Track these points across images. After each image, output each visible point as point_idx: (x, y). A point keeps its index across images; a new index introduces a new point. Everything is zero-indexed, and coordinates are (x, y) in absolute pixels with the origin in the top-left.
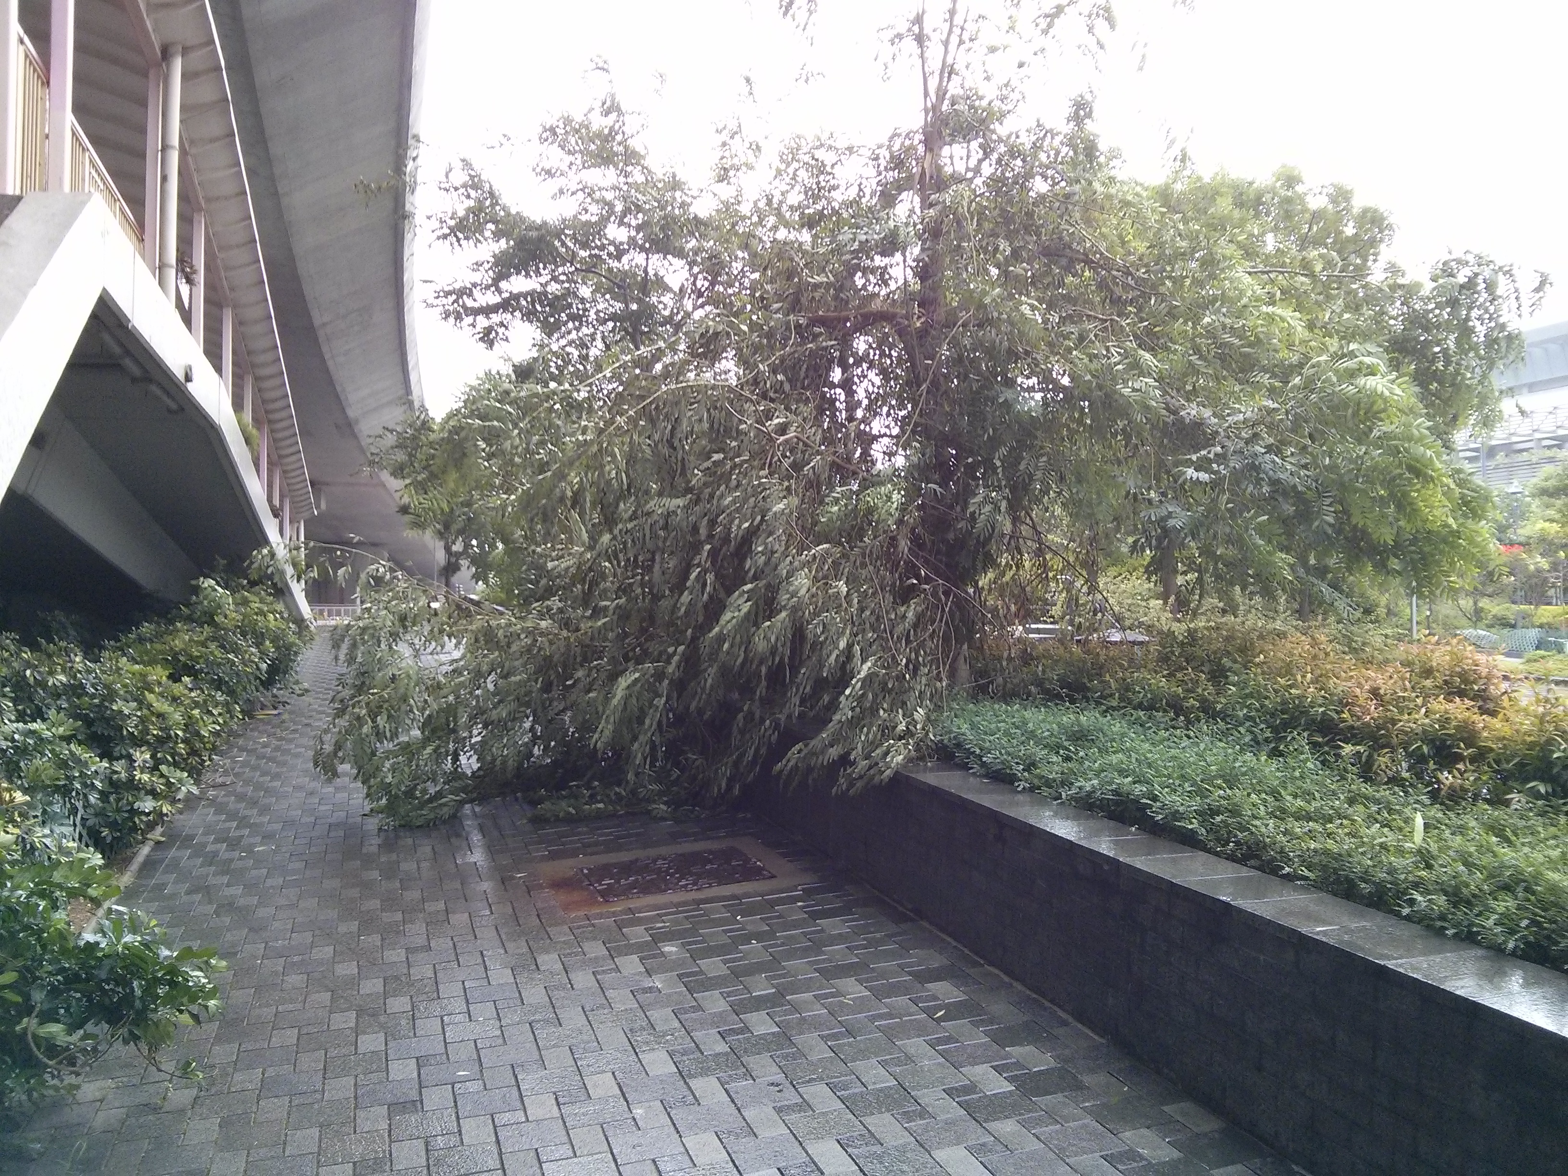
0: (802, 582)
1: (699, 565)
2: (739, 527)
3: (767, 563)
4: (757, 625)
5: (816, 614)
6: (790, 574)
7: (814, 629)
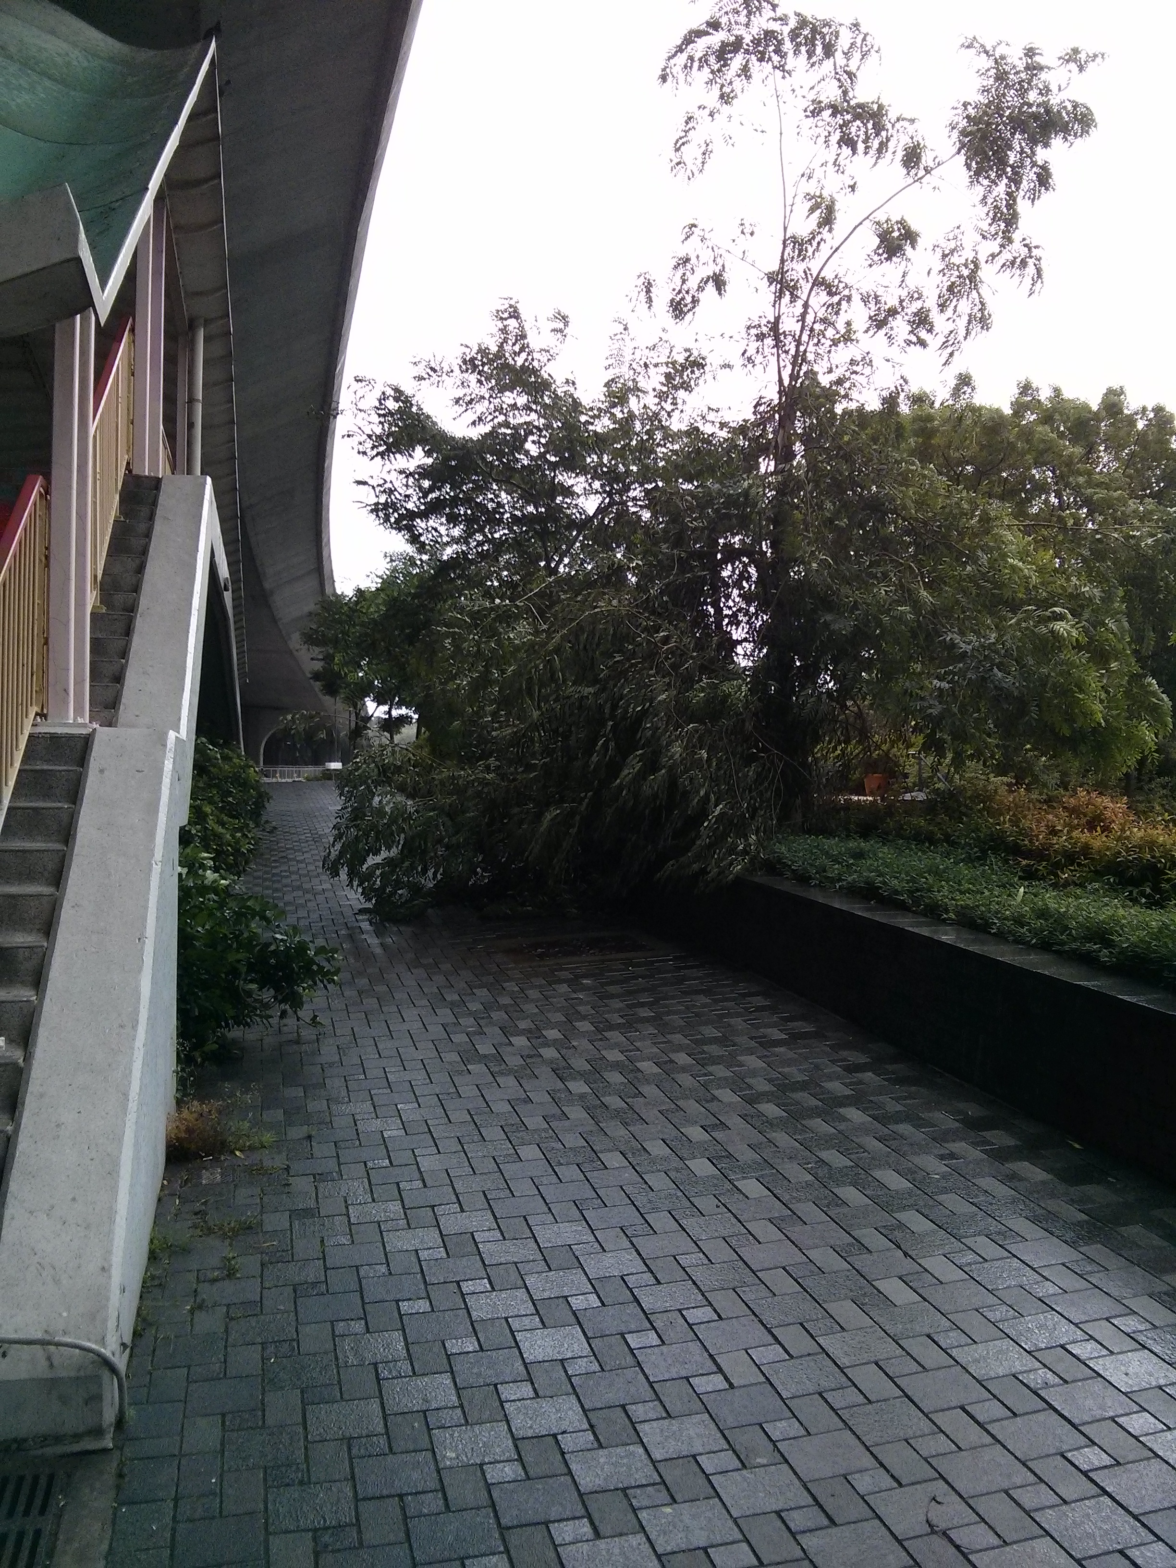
0: (677, 749)
1: (603, 736)
2: (634, 709)
3: (652, 736)
4: (645, 779)
5: (686, 771)
6: (669, 744)
7: (684, 781)
